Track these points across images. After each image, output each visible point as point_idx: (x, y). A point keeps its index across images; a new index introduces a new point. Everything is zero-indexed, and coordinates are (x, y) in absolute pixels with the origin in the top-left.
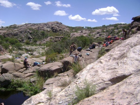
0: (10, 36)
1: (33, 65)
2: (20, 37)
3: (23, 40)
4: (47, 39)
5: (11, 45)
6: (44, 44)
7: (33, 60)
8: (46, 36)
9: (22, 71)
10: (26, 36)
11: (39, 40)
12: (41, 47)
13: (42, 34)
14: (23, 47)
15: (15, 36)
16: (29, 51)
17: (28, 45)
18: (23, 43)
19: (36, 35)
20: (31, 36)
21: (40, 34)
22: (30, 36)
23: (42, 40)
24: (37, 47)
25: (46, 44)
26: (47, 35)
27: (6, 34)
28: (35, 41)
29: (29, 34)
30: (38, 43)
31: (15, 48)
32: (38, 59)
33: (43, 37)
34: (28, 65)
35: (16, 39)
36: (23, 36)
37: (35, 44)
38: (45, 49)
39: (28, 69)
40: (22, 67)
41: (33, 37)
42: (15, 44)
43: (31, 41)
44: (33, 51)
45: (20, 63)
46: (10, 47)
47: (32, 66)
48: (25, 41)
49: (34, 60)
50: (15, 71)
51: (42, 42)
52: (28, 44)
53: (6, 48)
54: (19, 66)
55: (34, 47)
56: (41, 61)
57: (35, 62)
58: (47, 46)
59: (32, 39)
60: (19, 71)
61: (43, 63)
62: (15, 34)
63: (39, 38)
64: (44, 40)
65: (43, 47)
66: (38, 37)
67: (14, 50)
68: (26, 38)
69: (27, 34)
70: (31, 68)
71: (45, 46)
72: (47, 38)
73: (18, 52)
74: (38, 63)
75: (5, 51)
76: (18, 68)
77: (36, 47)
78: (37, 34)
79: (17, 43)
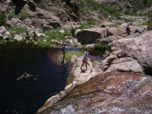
0: (108, 5)
1: (135, 31)
2: (119, 6)
3: (121, 10)
4: (150, 9)
5: (109, 14)
6: (145, 14)
7: (134, 27)
8: (148, 5)
9: (124, 36)
10: (125, 5)
11: (139, 10)
12: (142, 17)
13: (144, 3)
14: (122, 17)
15: (113, 4)
16: (128, 21)
17: (127, 15)
18: (122, 12)
19: (136, 4)
20: (131, 5)
21: (142, 3)
22: (129, 5)
23: (143, 9)
24: (137, 17)
25: (148, 14)
26: (150, 4)
27: (104, 3)
28: (135, 11)
29: (129, 2)
30: (138, 13)
31: (114, 17)
32: (139, 27)
33: (145, 6)
34: (130, 31)
35: (115, 9)
36: (122, 5)
37: (134, 14)
38: (146, 20)
39: (130, 35)
40: (125, 32)
41: (133, 6)
42: (114, 13)
43: (130, 10)
44: (133, 21)
45: (123, 29)
46: (109, 17)
47: (133, 32)
48: (124, 10)
49: (136, 28)
50: (118, 35)
51: (143, 12)
52: (126, 13)
53: (106, 17)
54: (122, 31)
55: (133, 17)
56: (142, 29)
57: (136, 29)
58: (148, 16)
59: (131, 8)
60: (122, 35)
61: (145, 30)
62: (114, 2)
63: (140, 7)
64: (146, 10)
65: (144, 17)
66: (138, 6)
67: (113, 19)
68: (125, 7)
69: (127, 2)
70: (132, 34)
71: (146, 16)
72: (150, 7)
73: (118, 22)
74: (140, 30)
75: (105, 20)
76: (121, 33)
77: (135, 17)
78: (138, 3)
79: (116, 13)
